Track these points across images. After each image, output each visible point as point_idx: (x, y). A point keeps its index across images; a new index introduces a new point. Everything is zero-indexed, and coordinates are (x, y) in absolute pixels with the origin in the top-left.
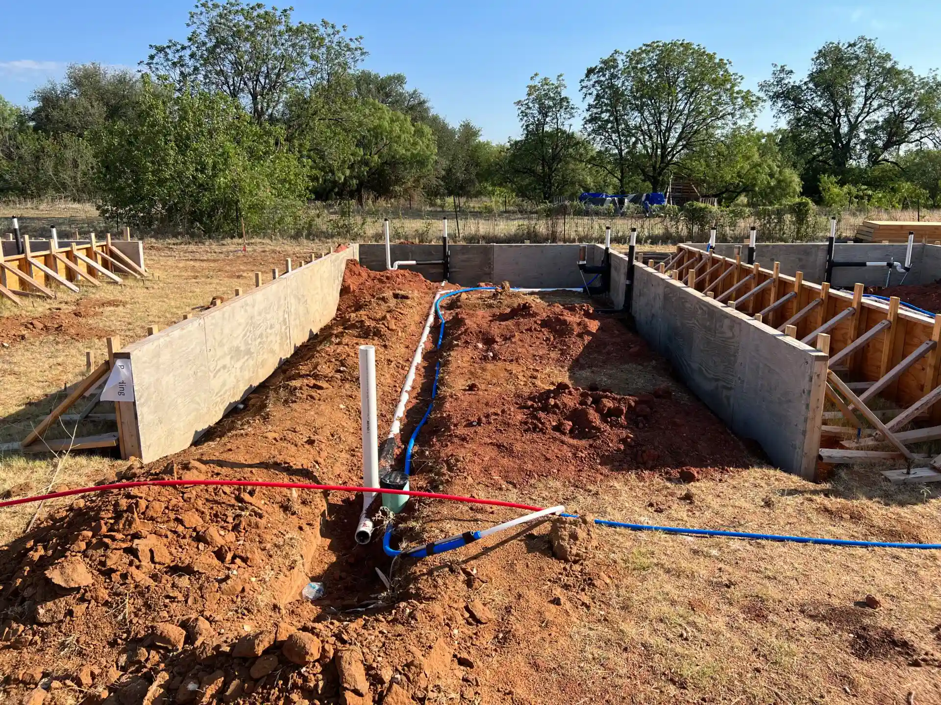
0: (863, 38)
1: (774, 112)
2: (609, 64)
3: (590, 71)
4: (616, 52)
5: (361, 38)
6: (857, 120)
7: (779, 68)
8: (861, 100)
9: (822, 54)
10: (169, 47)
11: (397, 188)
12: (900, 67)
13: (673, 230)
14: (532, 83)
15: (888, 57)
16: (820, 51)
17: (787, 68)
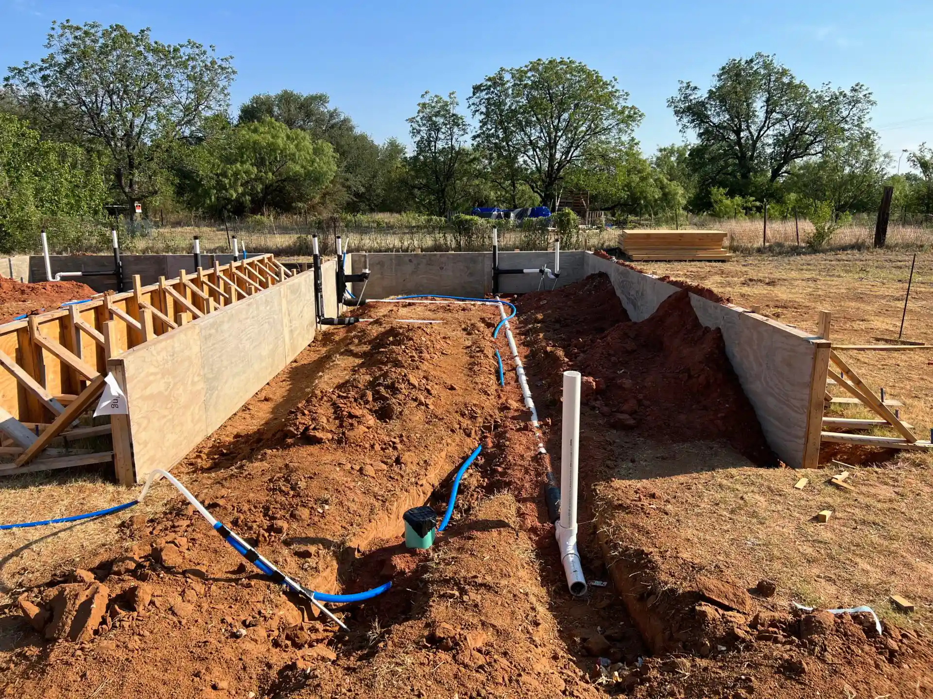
0: (759, 55)
1: (680, 127)
2: (496, 82)
3: (477, 89)
4: (502, 70)
5: (232, 58)
6: (759, 133)
7: (685, 85)
8: (761, 114)
9: (724, 71)
10: (26, 69)
11: (300, 205)
12: (796, 82)
13: (442, 241)
14: (422, 101)
15: (784, 73)
16: (723, 68)
17: (692, 85)
